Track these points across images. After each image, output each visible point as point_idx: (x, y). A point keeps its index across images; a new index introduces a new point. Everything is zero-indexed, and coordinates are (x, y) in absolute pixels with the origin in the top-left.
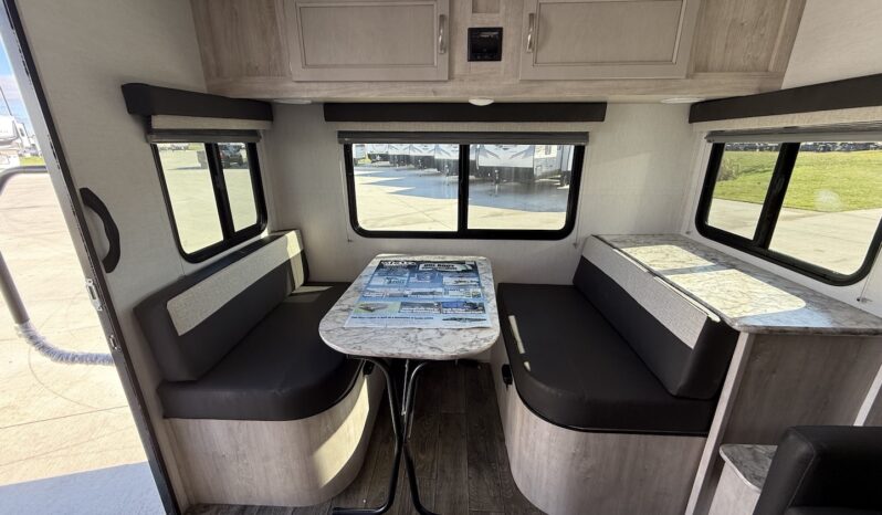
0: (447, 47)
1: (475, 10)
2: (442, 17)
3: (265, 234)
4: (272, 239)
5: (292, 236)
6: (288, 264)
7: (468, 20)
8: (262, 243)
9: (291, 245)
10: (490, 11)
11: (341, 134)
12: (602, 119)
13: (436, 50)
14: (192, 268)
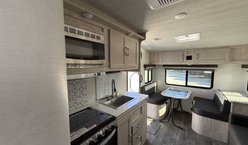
0: (183, 58)
1: (187, 53)
2: (182, 55)
3: (152, 82)
4: (153, 83)
5: (155, 83)
6: (155, 87)
7: (186, 55)
8: (151, 84)
9: (155, 84)
10: (190, 54)
11: (165, 68)
12: (217, 67)
13: (181, 59)
14: (145, 84)
